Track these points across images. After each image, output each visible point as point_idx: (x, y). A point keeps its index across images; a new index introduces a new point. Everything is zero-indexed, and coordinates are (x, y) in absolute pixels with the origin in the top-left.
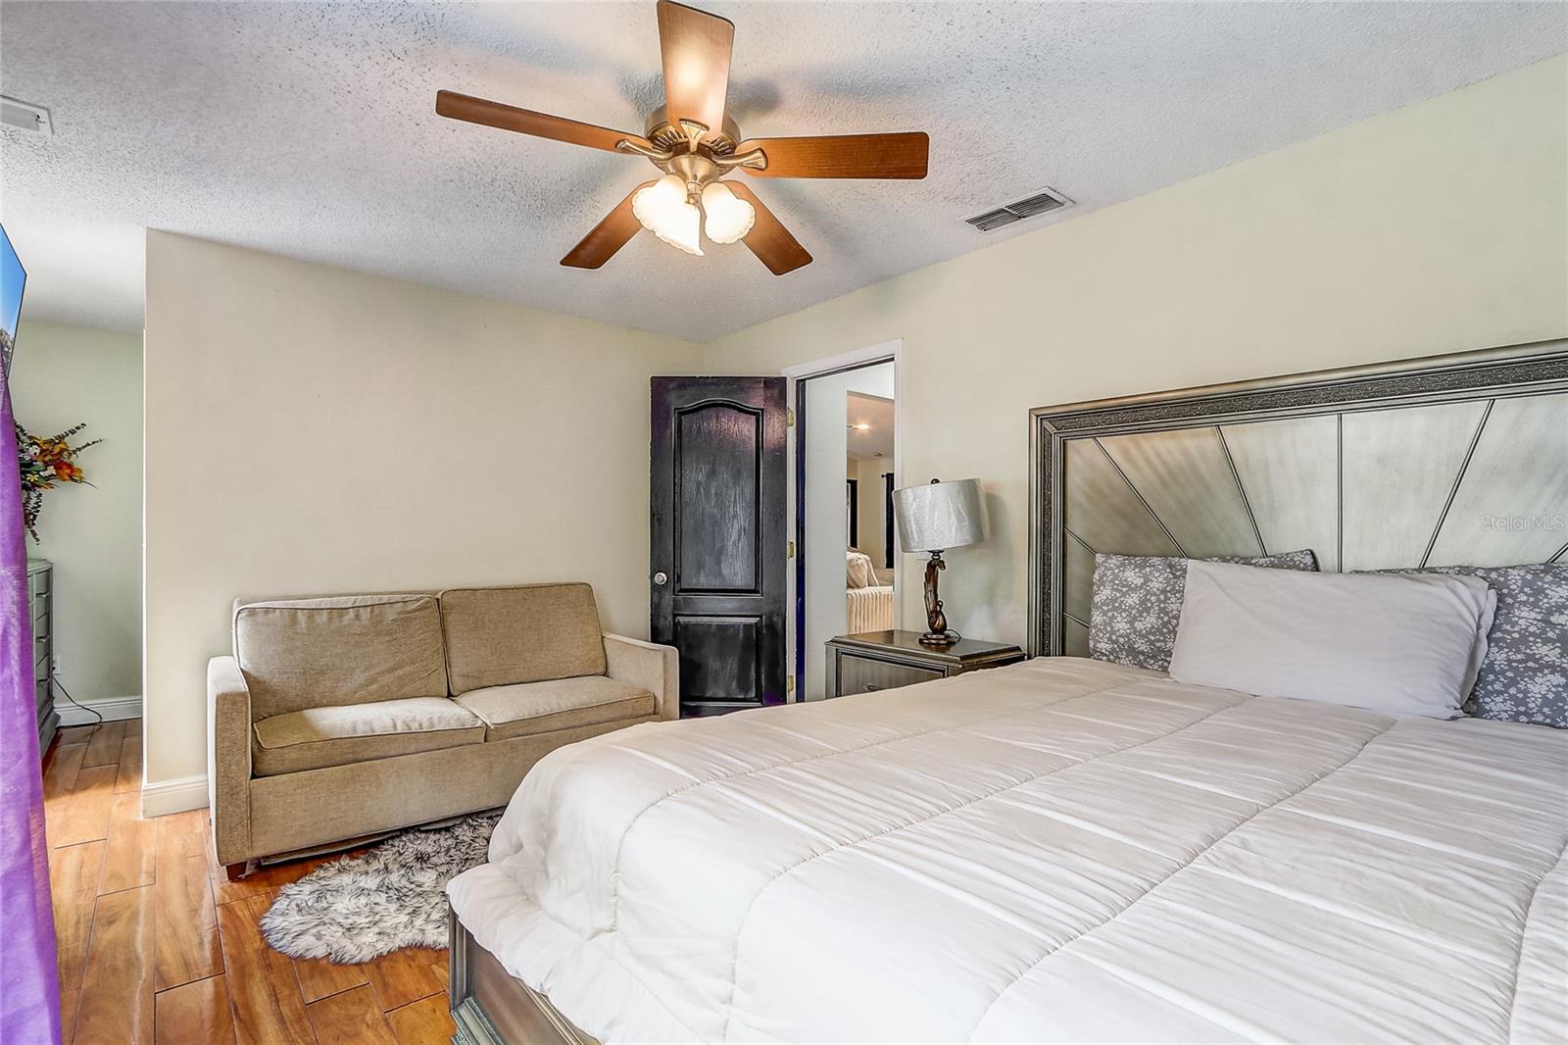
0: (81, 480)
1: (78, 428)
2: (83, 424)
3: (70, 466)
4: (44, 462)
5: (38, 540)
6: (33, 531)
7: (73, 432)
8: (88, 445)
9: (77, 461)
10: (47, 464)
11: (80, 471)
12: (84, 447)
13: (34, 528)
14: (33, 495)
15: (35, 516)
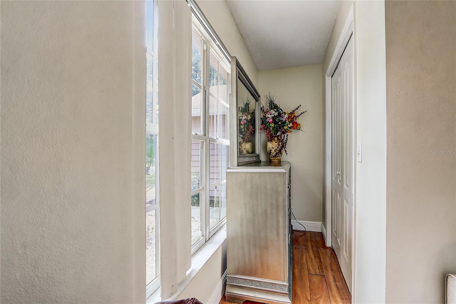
0: (299, 129)
1: (299, 107)
2: (300, 105)
3: (296, 123)
4: (289, 121)
5: (287, 154)
6: (285, 150)
7: (297, 109)
8: (302, 113)
9: (299, 121)
10: (290, 122)
11: (300, 125)
12: (301, 114)
13: (286, 149)
14: (286, 135)
15: (286, 144)
